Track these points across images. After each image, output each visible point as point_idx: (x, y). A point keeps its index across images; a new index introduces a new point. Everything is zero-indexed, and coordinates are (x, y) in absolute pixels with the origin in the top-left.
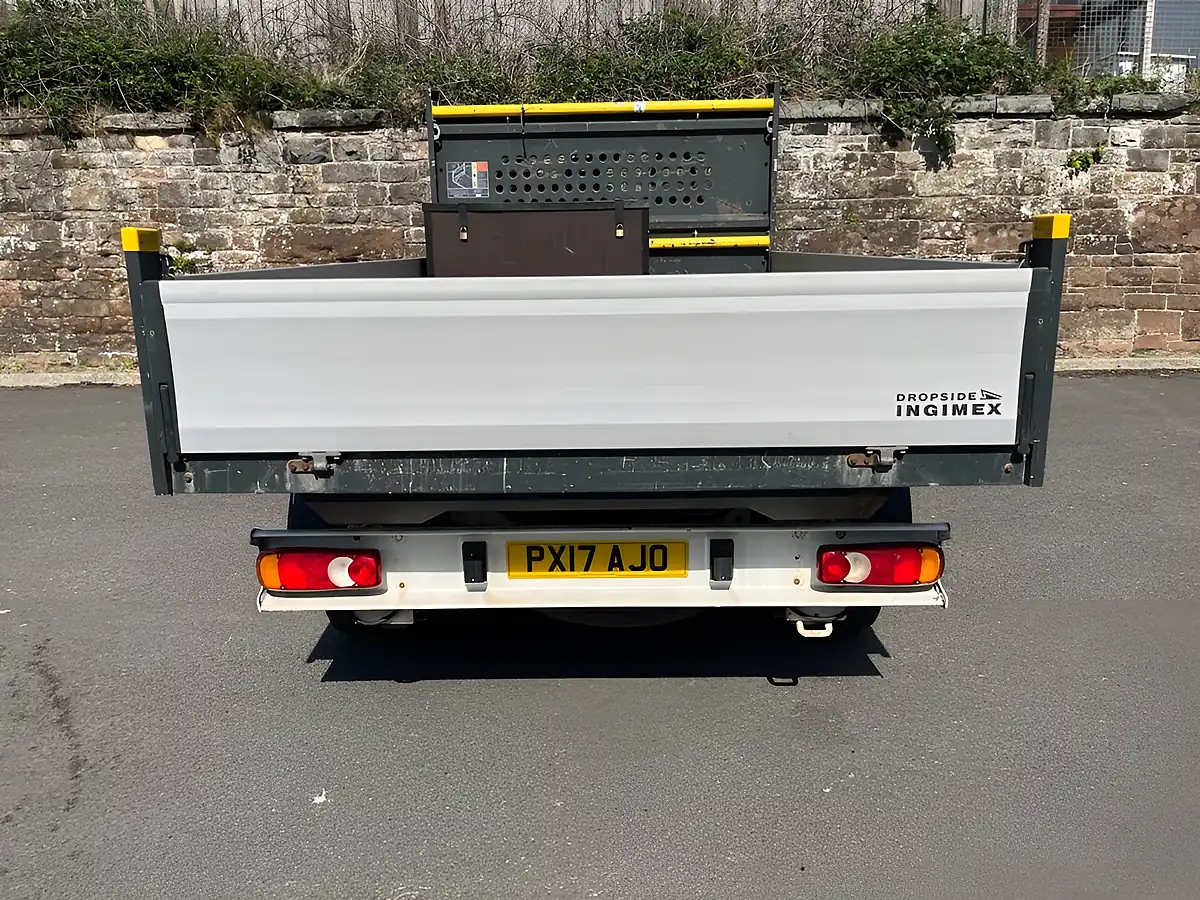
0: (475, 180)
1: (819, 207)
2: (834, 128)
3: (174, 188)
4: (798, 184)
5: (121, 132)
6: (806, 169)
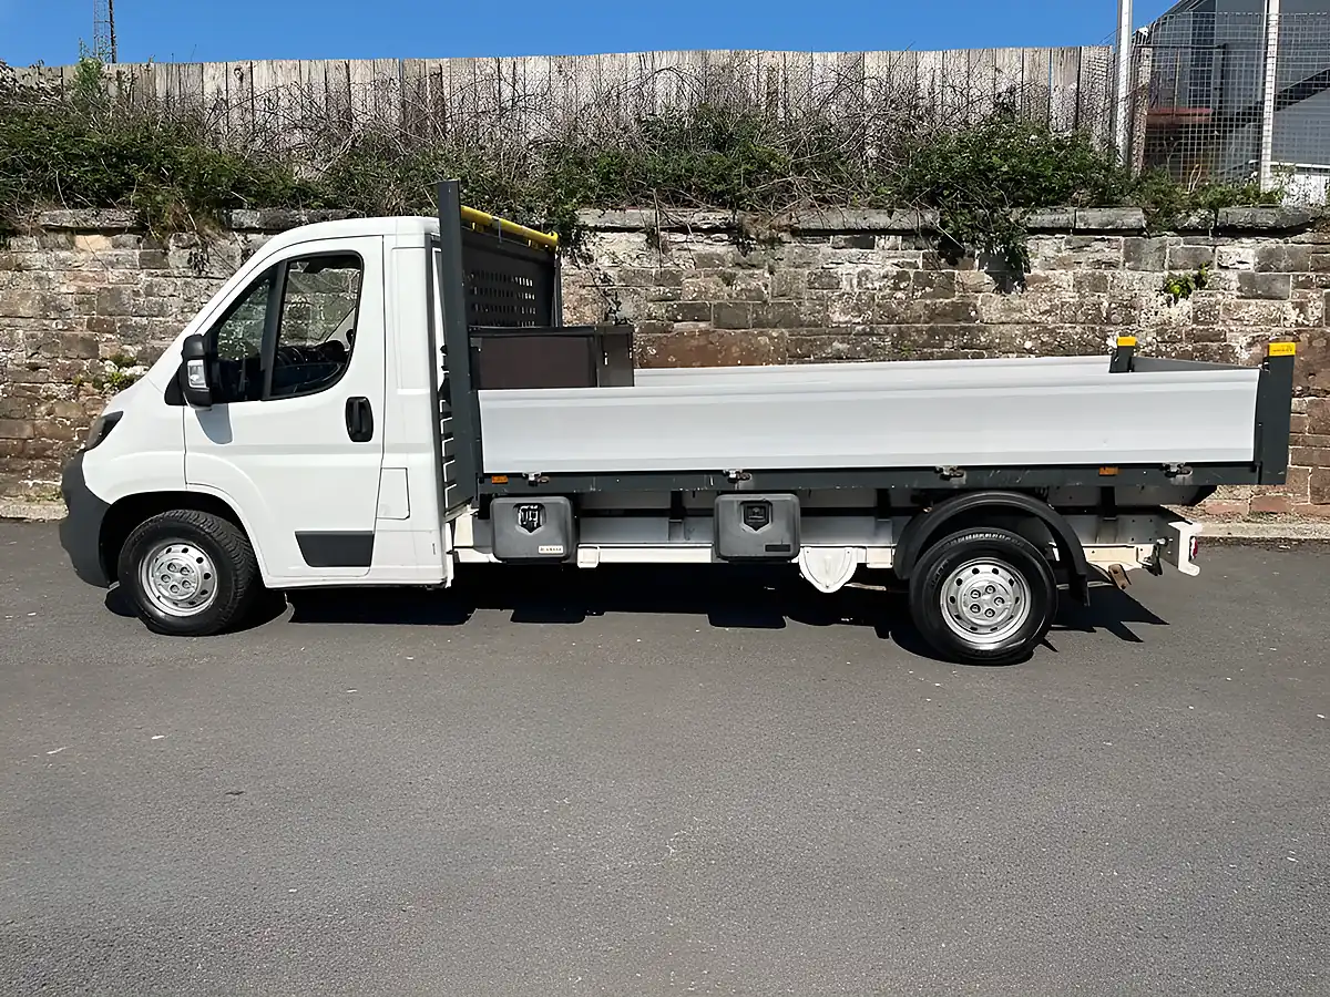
1: (864, 333)
2: (881, 242)
3: (115, 294)
4: (838, 305)
5: (64, 230)
6: (848, 288)
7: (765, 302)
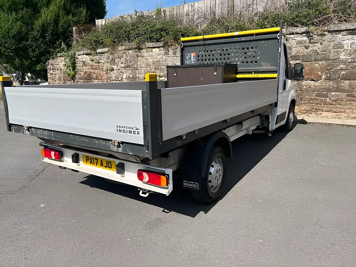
0: (192, 58)
1: (351, 62)
3: (159, 61)
4: (343, 53)
5: (150, 48)
6: (347, 48)
7: (318, 54)
